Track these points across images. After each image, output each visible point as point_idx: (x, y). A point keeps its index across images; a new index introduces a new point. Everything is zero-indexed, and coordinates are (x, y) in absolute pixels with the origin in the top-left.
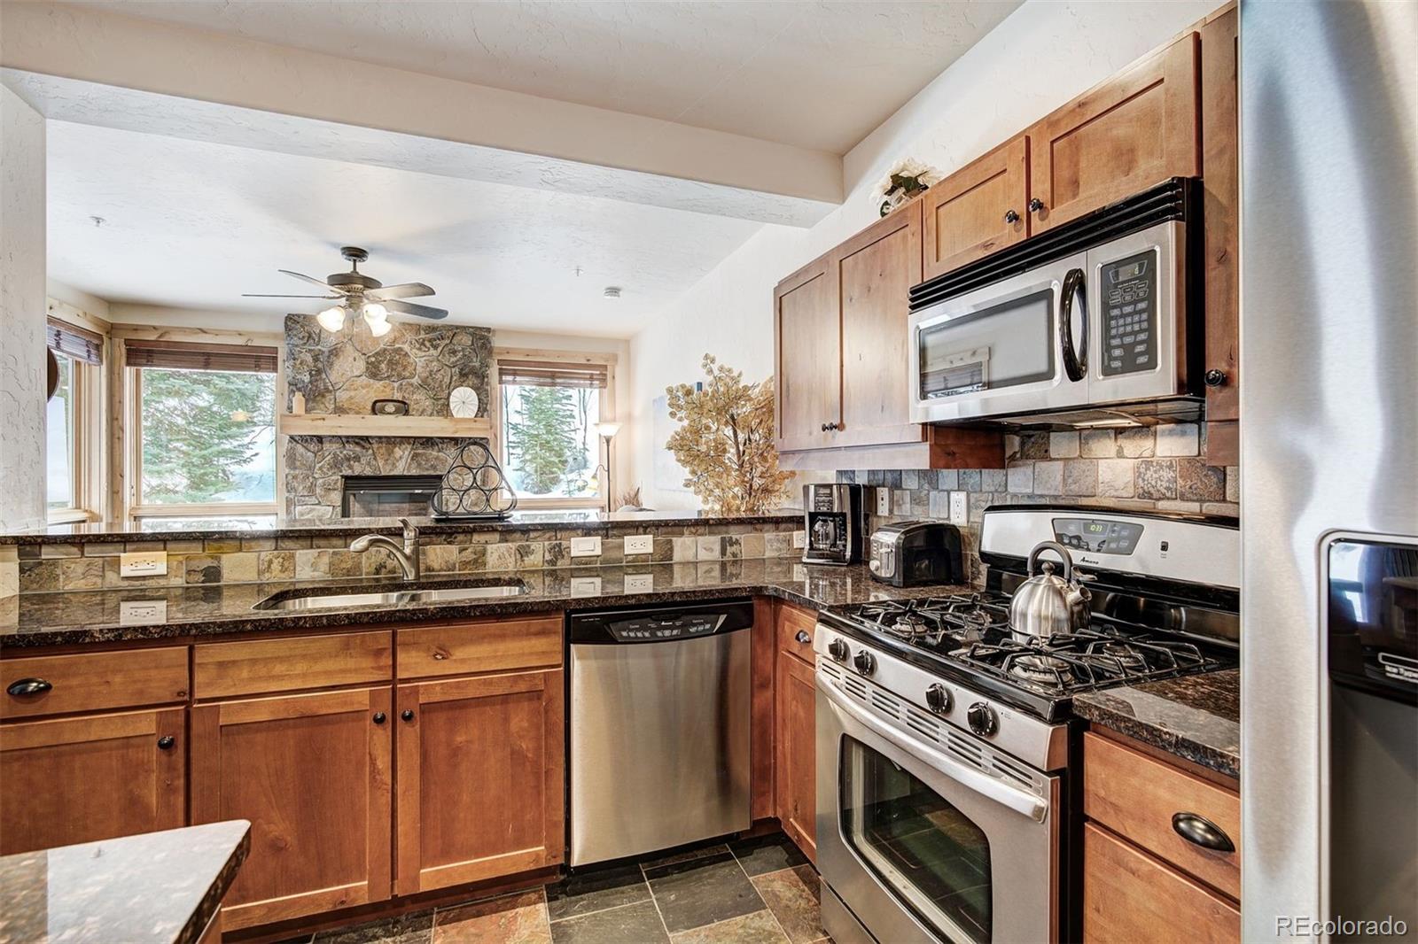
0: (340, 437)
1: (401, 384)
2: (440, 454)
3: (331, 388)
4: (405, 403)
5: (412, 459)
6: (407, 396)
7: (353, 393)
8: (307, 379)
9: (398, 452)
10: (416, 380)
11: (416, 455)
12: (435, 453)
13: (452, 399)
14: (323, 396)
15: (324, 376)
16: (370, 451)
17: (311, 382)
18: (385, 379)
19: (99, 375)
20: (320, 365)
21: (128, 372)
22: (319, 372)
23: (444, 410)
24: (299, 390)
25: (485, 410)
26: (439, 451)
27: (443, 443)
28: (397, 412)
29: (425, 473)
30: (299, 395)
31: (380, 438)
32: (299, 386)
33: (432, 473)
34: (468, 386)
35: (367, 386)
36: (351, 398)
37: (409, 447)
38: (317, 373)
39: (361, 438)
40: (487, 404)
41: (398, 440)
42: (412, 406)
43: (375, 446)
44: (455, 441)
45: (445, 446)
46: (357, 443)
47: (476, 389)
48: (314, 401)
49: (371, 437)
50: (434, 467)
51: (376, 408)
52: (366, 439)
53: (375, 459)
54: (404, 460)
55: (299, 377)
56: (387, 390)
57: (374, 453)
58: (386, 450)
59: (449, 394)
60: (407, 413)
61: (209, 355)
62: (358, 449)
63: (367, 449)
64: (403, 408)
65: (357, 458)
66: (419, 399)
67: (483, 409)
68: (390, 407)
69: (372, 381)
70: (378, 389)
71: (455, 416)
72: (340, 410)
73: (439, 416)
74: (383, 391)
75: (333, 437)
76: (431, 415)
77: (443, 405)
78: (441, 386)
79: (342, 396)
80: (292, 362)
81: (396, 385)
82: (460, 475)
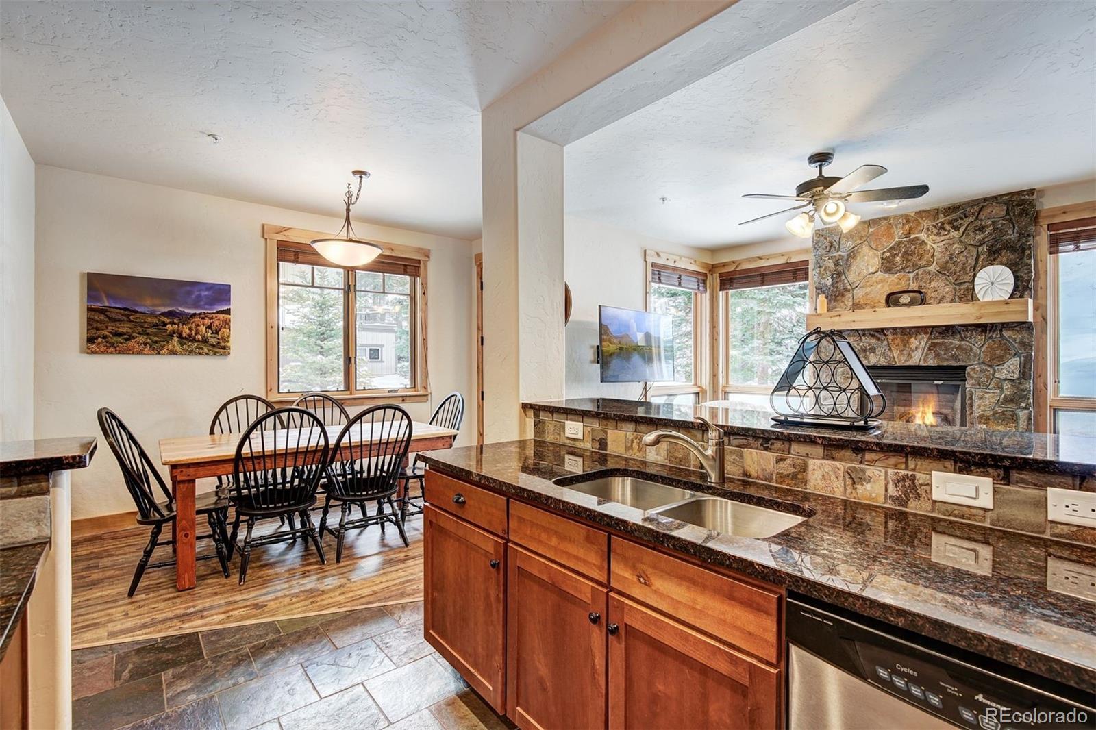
0: (857, 331)
1: (917, 274)
2: (963, 343)
3: (849, 287)
4: (920, 293)
5: (929, 349)
6: (923, 285)
7: (868, 289)
8: (829, 282)
9: (914, 342)
10: (934, 268)
11: (934, 345)
12: (956, 342)
13: (977, 281)
14: (843, 295)
15: (843, 278)
16: (885, 343)
17: (832, 285)
18: (900, 271)
19: (705, 298)
20: (840, 269)
21: (721, 295)
22: (839, 274)
23: (969, 295)
24: (823, 293)
25: (1027, 288)
26: (962, 339)
27: (967, 330)
28: (912, 303)
29: (945, 364)
30: (822, 298)
31: (895, 329)
32: (824, 289)
33: (952, 363)
34: (1001, 263)
35: (882, 281)
36: (867, 294)
37: (926, 337)
38: (838, 276)
39: (877, 330)
40: (1028, 282)
41: (913, 330)
42: (930, 294)
43: (890, 337)
44: (983, 328)
45: (969, 334)
46: (873, 336)
47: (1011, 265)
48: (835, 300)
49: (886, 329)
50: (955, 357)
51: (892, 300)
52: (882, 331)
53: (890, 350)
54: (920, 351)
55: (823, 281)
56: (902, 282)
57: (889, 345)
58: (902, 341)
59: (975, 276)
60: (923, 302)
61: (763, 275)
62: (873, 341)
63: (882, 341)
64: (920, 298)
65: (873, 350)
66: (941, 286)
67: (1021, 288)
68: (905, 299)
69: (886, 275)
70: (892, 282)
71: (980, 296)
72: (856, 306)
73: (961, 301)
74: (897, 284)
75: (851, 330)
76: (952, 301)
77: (967, 289)
78: (964, 269)
79: (859, 293)
80: (817, 270)
81: (912, 275)
82: (989, 366)
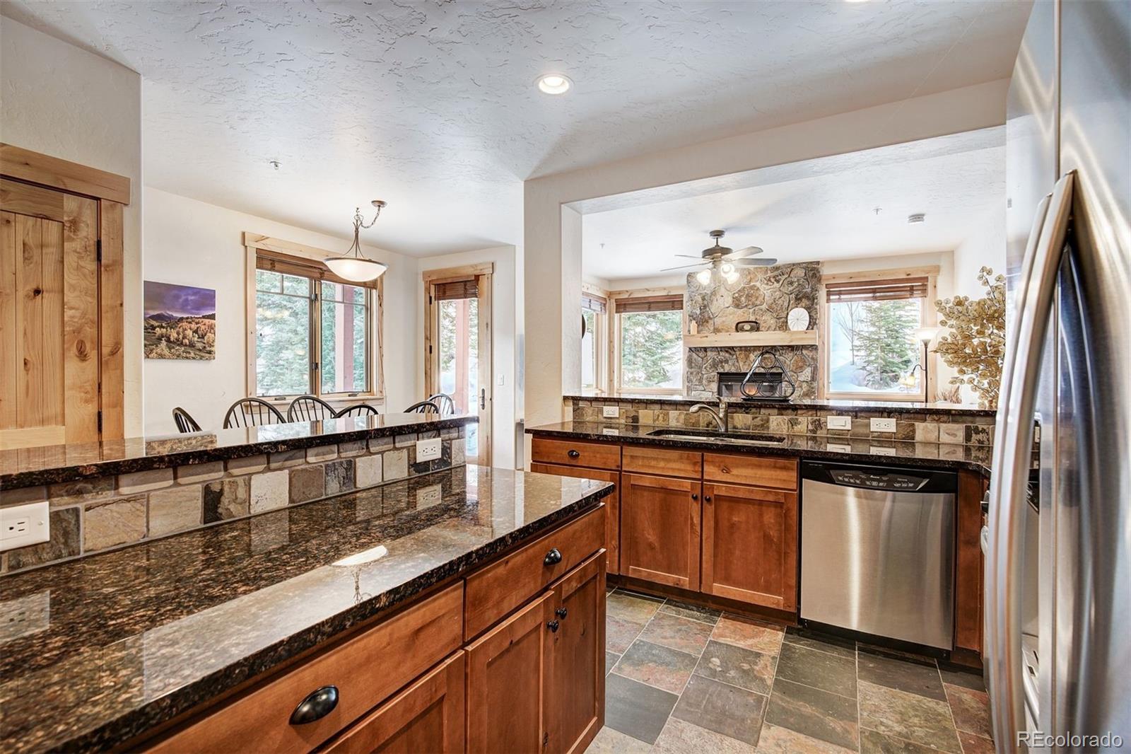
0: (717, 348)
1: (754, 310)
2: (781, 357)
3: (712, 316)
4: (757, 323)
5: (762, 361)
6: (758, 318)
7: (724, 319)
8: (698, 312)
9: (752, 357)
10: (764, 307)
11: (764, 359)
12: (777, 357)
13: (789, 317)
14: (707, 322)
15: (708, 309)
16: (735, 357)
17: (701, 314)
18: (744, 307)
19: (605, 318)
20: (706, 303)
21: (617, 315)
22: (705, 307)
23: (784, 326)
24: (694, 319)
25: (815, 323)
26: (780, 355)
27: (783, 349)
28: (752, 330)
29: (770, 371)
30: (694, 322)
31: (741, 347)
32: (695, 316)
33: (774, 371)
34: (802, 307)
35: (733, 313)
36: (724, 322)
37: (759, 353)
38: (704, 307)
39: (729, 348)
40: (815, 320)
41: (752, 348)
42: (762, 324)
43: (738, 353)
44: (792, 348)
45: (784, 352)
46: (727, 352)
47: (807, 308)
48: (702, 325)
49: (736, 347)
50: (776, 367)
51: (739, 328)
52: (732, 348)
53: (738, 362)
55: (694, 311)
56: (745, 315)
57: (737, 358)
58: (745, 355)
59: (788, 314)
60: (758, 329)
61: (649, 303)
62: (727, 355)
63: (733, 355)
64: (756, 327)
65: (727, 361)
66: (768, 320)
67: (812, 323)
68: (747, 327)
69: (736, 309)
70: (741, 315)
71: (791, 327)
72: (717, 331)
73: (780, 330)
74: (743, 316)
75: (713, 347)
76: (775, 330)
77: (783, 322)
78: (782, 309)
79: (718, 321)
80: (690, 302)
81: (751, 311)
82: (795, 373)
